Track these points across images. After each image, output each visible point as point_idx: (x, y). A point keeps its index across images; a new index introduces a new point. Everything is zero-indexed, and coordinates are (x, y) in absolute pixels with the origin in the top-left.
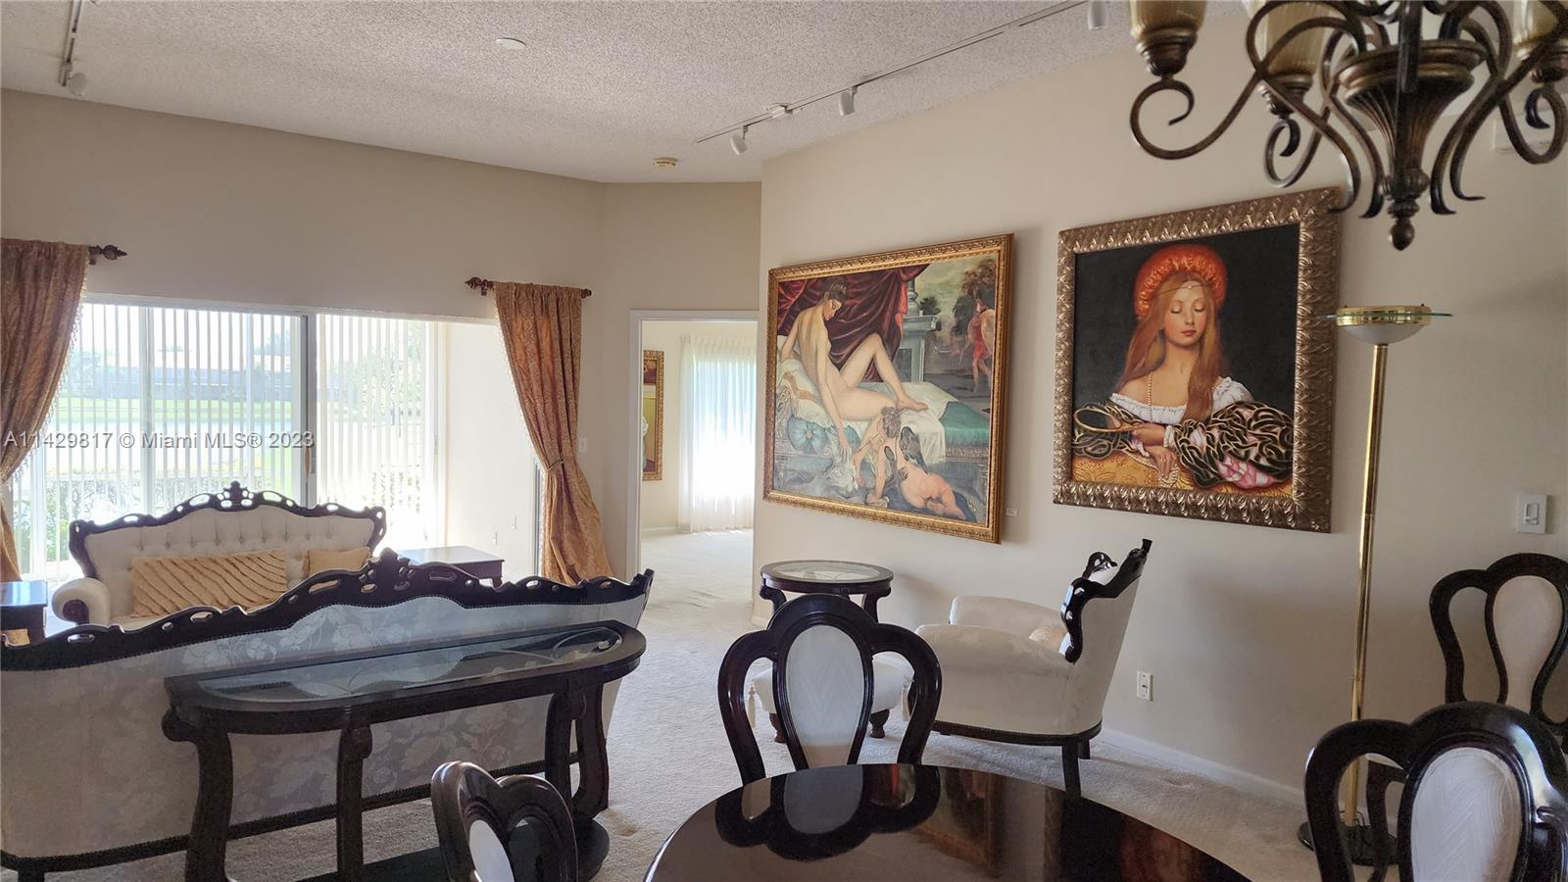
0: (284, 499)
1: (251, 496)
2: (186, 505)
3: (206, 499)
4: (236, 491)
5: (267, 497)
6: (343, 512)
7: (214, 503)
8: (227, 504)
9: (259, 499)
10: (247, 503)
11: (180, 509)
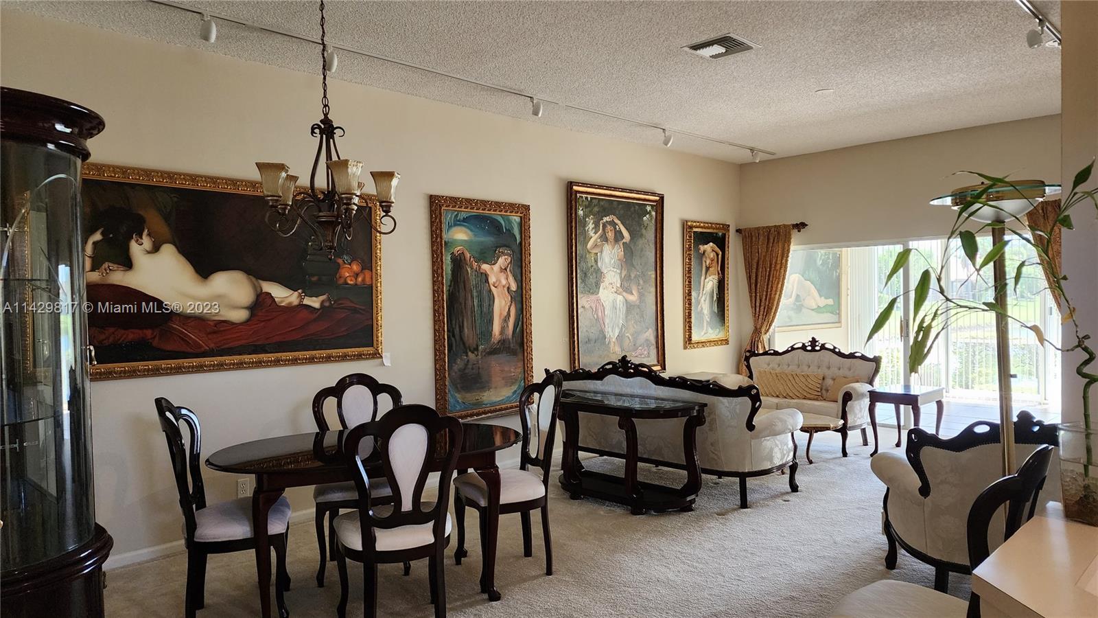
0: (835, 348)
1: (820, 345)
2: (792, 347)
3: (800, 345)
4: (814, 341)
5: (827, 346)
6: (863, 358)
7: (804, 347)
8: (809, 348)
9: (823, 347)
10: (818, 348)
11: (790, 349)
